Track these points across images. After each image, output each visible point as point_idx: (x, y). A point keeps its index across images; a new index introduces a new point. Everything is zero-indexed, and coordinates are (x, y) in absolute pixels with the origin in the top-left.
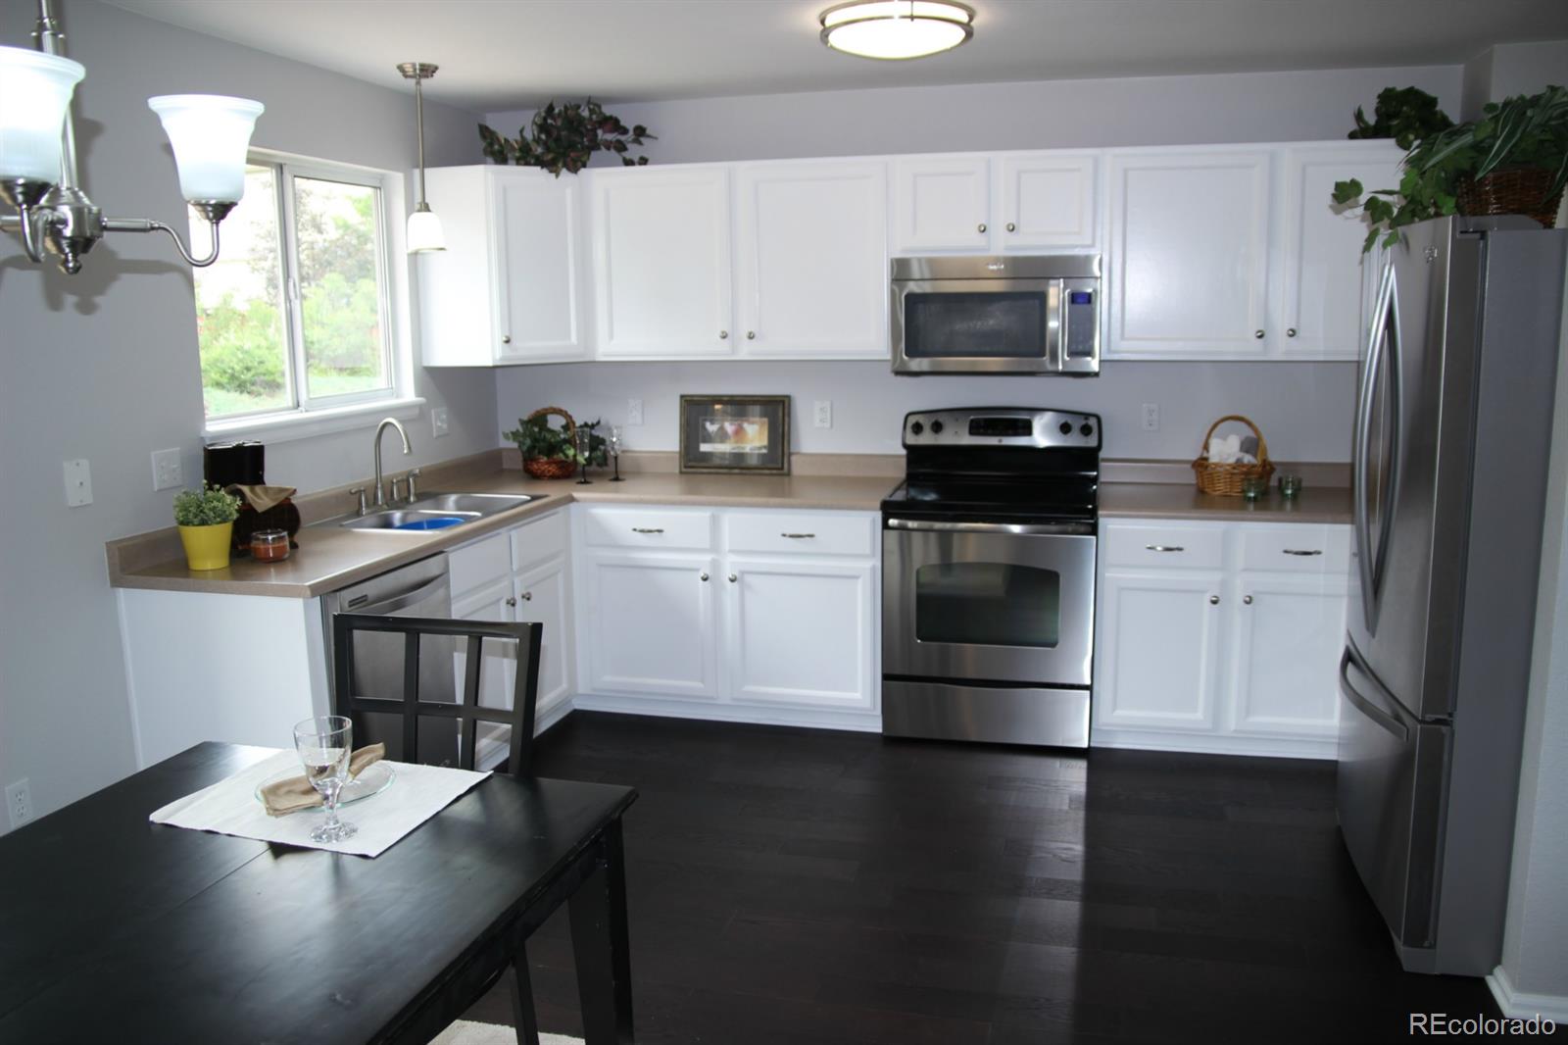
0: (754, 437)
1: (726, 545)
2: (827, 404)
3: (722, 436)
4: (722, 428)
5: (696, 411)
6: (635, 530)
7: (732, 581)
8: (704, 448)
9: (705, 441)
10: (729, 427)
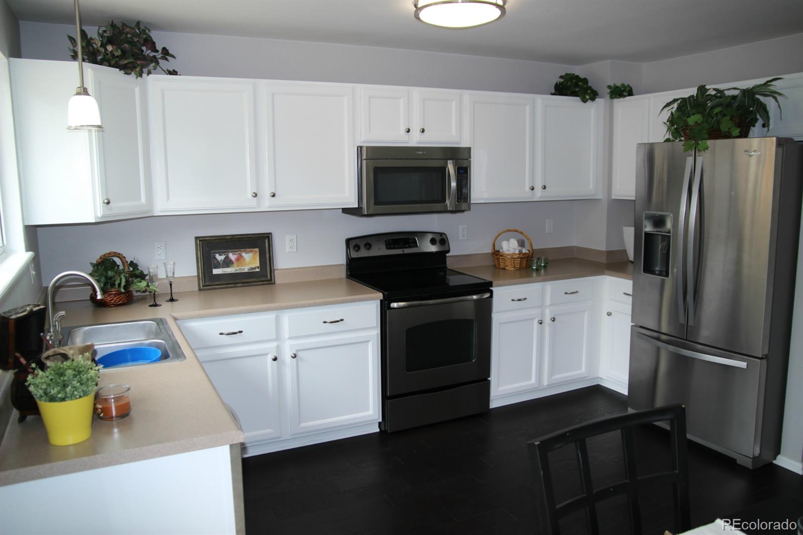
0: (250, 261)
1: (286, 334)
2: (294, 237)
3: (228, 263)
4: (227, 257)
5: (210, 247)
6: (221, 334)
7: (294, 358)
8: (216, 271)
9: (216, 268)
10: (232, 257)
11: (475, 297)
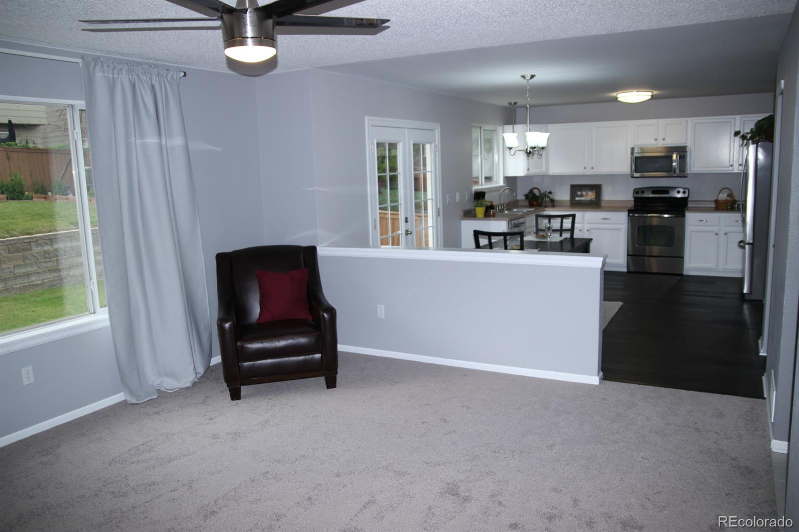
0: (590, 196)
1: (586, 222)
3: (582, 196)
5: (575, 189)
7: (588, 230)
8: (577, 199)
9: (577, 197)
10: (584, 193)
11: (666, 216)
